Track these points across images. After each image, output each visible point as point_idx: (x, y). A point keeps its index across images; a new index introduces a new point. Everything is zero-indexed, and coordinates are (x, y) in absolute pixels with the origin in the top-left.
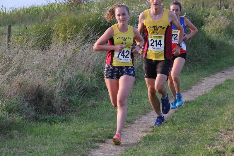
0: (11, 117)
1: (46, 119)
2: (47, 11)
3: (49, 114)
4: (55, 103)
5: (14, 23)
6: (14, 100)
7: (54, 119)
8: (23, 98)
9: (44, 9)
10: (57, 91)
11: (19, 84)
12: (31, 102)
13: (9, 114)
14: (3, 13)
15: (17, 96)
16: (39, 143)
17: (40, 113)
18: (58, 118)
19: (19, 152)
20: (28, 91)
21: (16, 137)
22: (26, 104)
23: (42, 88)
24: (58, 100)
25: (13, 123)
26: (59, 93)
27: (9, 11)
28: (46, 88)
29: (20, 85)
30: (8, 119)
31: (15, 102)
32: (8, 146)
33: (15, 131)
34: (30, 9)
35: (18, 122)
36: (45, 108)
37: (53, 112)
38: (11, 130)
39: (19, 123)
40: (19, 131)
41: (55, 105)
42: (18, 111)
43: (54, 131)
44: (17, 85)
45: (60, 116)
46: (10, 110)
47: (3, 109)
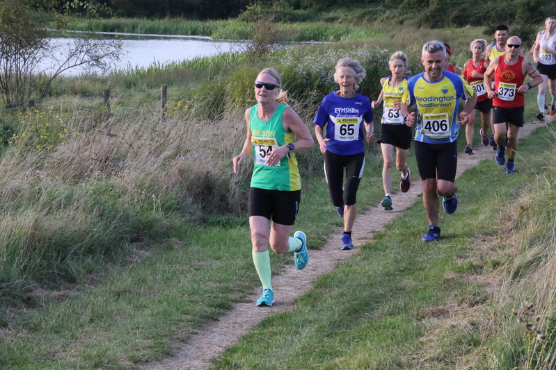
0: (168, 219)
1: (219, 222)
2: (217, 64)
3: (223, 214)
4: (230, 198)
5: (170, 83)
6: (172, 194)
7: (230, 221)
8: (185, 191)
9: (214, 62)
10: (234, 180)
11: (180, 170)
12: (196, 197)
13: (165, 214)
14: (156, 69)
15: (176, 188)
16: (210, 256)
17: (209, 213)
18: (236, 219)
19: (181, 269)
20: (192, 180)
21: (176, 247)
22: (190, 200)
23: (211, 175)
24: (234, 194)
25: (171, 228)
26: (237, 183)
27: (164, 66)
28: (217, 177)
29: (181, 172)
30: (165, 221)
31: (174, 196)
32: (166, 260)
33: (174, 239)
34: (194, 63)
35: (178, 225)
36: (217, 205)
37: (228, 212)
38: (169, 237)
39: (180, 227)
40: (181, 239)
41: (230, 200)
42: (178, 209)
43: (230, 239)
44: (177, 172)
45: (239, 217)
46: (167, 209)
47: (158, 208)
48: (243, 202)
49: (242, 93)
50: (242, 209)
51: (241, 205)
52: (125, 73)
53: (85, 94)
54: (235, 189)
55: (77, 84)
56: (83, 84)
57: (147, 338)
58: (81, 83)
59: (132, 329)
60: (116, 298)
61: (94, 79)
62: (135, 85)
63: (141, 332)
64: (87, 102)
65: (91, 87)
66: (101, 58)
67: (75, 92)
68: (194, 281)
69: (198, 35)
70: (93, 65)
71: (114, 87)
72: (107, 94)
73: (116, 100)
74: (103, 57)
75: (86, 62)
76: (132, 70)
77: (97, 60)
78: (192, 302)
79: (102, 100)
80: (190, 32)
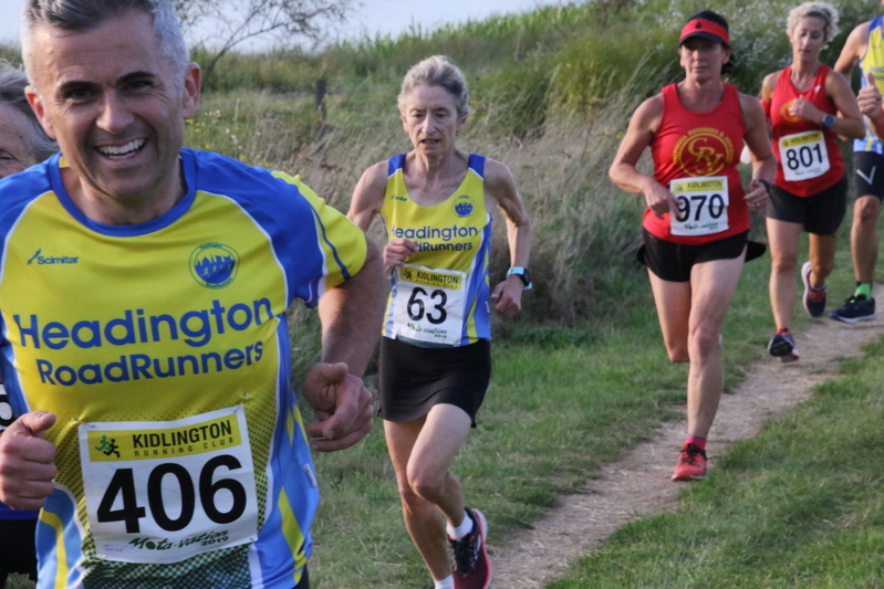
1: (532, 337)
2: (533, 28)
3: (541, 321)
4: (555, 290)
7: (555, 335)
9: (526, 24)
10: (563, 256)
14: (415, 38)
18: (567, 332)
24: (564, 282)
26: (568, 262)
27: (430, 33)
37: (551, 317)
41: (555, 295)
43: (554, 371)
45: (571, 327)
48: (579, 298)
49: (580, 85)
50: (579, 312)
51: (576, 304)
52: (355, 47)
53: (279, 86)
54: (564, 273)
55: (264, 69)
56: (275, 67)
57: (395, 560)
58: (272, 64)
59: (367, 541)
60: (336, 480)
61: (295, 58)
62: (373, 69)
63: (383, 548)
64: (281, 103)
65: (289, 73)
66: (310, 17)
67: (260, 84)
68: (486, 451)
70: (294, 30)
71: (334, 73)
72: (321, 88)
73: (337, 99)
74: (314, 14)
75: (282, 24)
76: (369, 40)
77: (302, 21)
78: (480, 491)
79: (311, 99)
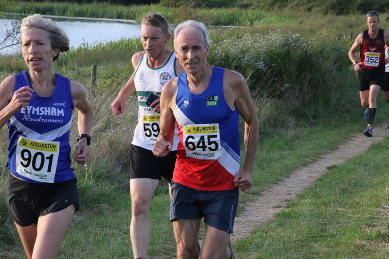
0: (99, 187)
5: (98, 62)
6: (102, 164)
8: (114, 161)
11: (109, 142)
12: (124, 167)
13: (96, 182)
15: (106, 158)
19: (111, 232)
20: (121, 151)
21: (106, 212)
22: (119, 169)
25: (102, 195)
27: (92, 47)
29: (111, 143)
30: (96, 189)
31: (104, 166)
32: (97, 224)
33: (105, 205)
34: (120, 44)
35: (108, 192)
38: (99, 203)
39: (110, 194)
40: (110, 205)
42: (108, 177)
44: (107, 143)
46: (98, 178)
47: (90, 176)
56: (18, 62)
58: (17, 60)
69: (123, 18)
80: (115, 16)
